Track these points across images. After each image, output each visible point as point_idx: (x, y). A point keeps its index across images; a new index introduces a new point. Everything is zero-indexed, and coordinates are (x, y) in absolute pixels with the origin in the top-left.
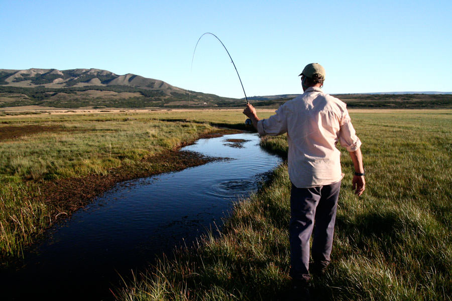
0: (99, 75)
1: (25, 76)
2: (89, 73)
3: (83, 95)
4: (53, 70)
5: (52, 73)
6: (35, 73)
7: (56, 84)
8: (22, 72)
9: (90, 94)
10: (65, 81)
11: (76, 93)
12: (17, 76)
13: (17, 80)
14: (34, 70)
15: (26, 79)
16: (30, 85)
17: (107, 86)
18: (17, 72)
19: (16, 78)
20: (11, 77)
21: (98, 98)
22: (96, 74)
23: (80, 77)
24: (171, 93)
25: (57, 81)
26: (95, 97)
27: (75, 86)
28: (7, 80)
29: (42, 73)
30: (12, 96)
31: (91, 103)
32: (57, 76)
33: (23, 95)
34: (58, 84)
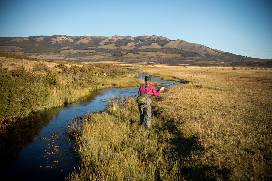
0: (158, 40)
1: (111, 41)
2: (151, 39)
3: (143, 55)
4: (128, 36)
5: (127, 39)
6: (117, 39)
7: (129, 46)
8: (110, 38)
9: (147, 54)
10: (135, 44)
11: (139, 53)
12: (106, 41)
13: (106, 44)
14: (116, 37)
15: (111, 43)
16: (114, 47)
17: (162, 49)
18: (106, 38)
19: (105, 42)
20: (103, 41)
21: (152, 57)
22: (156, 39)
23: (145, 42)
24: (205, 54)
25: (130, 44)
26: (150, 56)
27: (140, 48)
28: (100, 44)
29: (121, 39)
30: (102, 54)
31: (146, 60)
32: (130, 41)
33: (109, 54)
34: (130, 46)
